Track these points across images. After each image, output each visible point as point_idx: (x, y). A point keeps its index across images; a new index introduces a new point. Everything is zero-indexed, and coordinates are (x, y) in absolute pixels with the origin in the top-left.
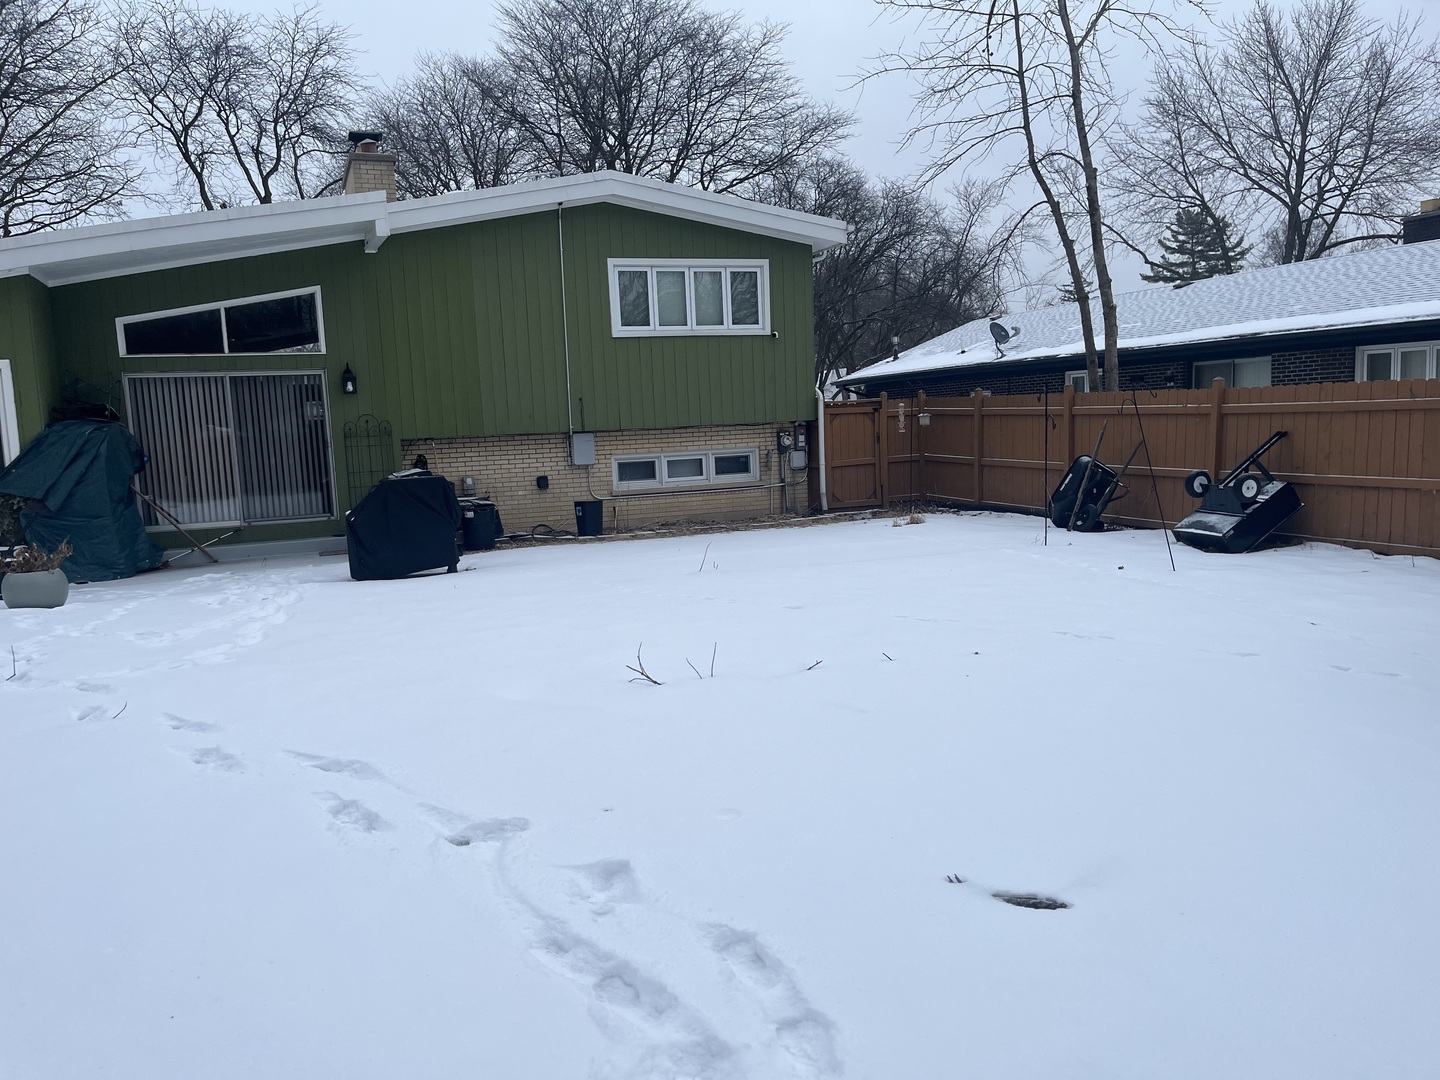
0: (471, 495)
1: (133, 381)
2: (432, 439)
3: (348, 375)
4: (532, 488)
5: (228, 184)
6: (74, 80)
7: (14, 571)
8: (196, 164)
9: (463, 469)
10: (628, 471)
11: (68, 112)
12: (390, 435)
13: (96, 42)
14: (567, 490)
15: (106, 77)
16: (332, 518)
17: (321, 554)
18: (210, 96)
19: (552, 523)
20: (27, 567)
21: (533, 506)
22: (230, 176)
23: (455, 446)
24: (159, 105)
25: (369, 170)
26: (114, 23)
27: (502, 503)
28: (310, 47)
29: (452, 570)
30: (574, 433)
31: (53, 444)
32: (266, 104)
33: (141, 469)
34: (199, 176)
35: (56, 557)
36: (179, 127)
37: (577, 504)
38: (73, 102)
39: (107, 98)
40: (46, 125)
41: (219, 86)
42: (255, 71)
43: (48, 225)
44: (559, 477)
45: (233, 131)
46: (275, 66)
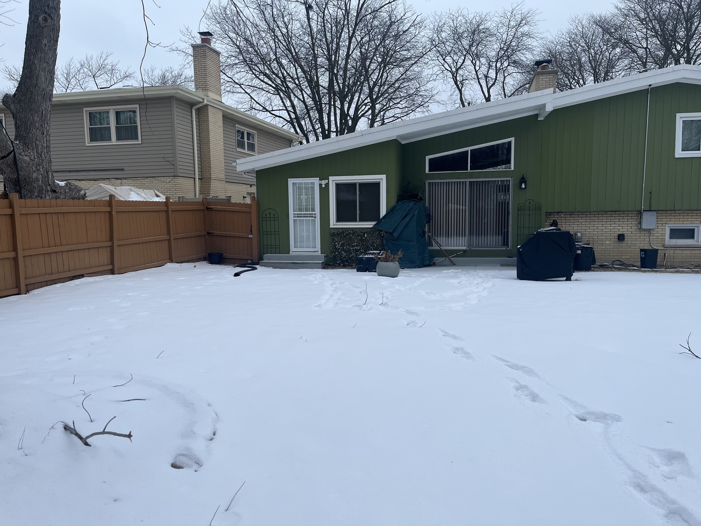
0: (579, 242)
1: (430, 183)
2: (562, 212)
3: (523, 180)
4: (614, 240)
5: (472, 93)
6: (414, 54)
7: (381, 261)
8: (459, 86)
9: (576, 228)
10: (676, 233)
11: (411, 69)
12: (540, 210)
13: (424, 36)
14: (635, 242)
15: (427, 51)
16: (508, 249)
17: (501, 265)
18: (469, 54)
19: (625, 260)
20: (386, 260)
21: (614, 249)
22: (473, 90)
23: (573, 216)
24: (447, 61)
25: (544, 79)
26: (432, 26)
27: (596, 247)
28: (517, 23)
29: (569, 279)
30: (644, 211)
31: (398, 210)
32: (493, 53)
33: (428, 222)
34: (460, 91)
35: (397, 257)
36: (454, 70)
37: (642, 250)
38: (413, 64)
39: (427, 60)
40: (402, 75)
41: (473, 49)
42: (490, 39)
43: (400, 118)
44: (631, 235)
45: (477, 68)
46: (499, 35)
